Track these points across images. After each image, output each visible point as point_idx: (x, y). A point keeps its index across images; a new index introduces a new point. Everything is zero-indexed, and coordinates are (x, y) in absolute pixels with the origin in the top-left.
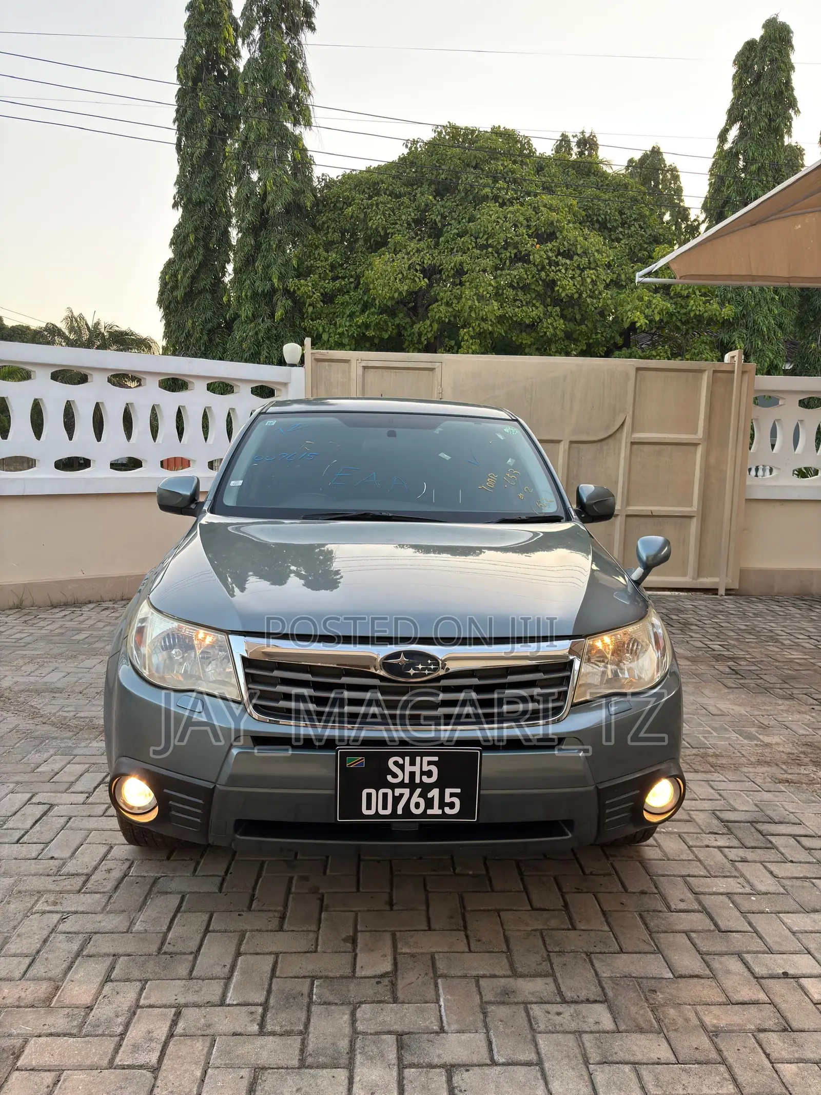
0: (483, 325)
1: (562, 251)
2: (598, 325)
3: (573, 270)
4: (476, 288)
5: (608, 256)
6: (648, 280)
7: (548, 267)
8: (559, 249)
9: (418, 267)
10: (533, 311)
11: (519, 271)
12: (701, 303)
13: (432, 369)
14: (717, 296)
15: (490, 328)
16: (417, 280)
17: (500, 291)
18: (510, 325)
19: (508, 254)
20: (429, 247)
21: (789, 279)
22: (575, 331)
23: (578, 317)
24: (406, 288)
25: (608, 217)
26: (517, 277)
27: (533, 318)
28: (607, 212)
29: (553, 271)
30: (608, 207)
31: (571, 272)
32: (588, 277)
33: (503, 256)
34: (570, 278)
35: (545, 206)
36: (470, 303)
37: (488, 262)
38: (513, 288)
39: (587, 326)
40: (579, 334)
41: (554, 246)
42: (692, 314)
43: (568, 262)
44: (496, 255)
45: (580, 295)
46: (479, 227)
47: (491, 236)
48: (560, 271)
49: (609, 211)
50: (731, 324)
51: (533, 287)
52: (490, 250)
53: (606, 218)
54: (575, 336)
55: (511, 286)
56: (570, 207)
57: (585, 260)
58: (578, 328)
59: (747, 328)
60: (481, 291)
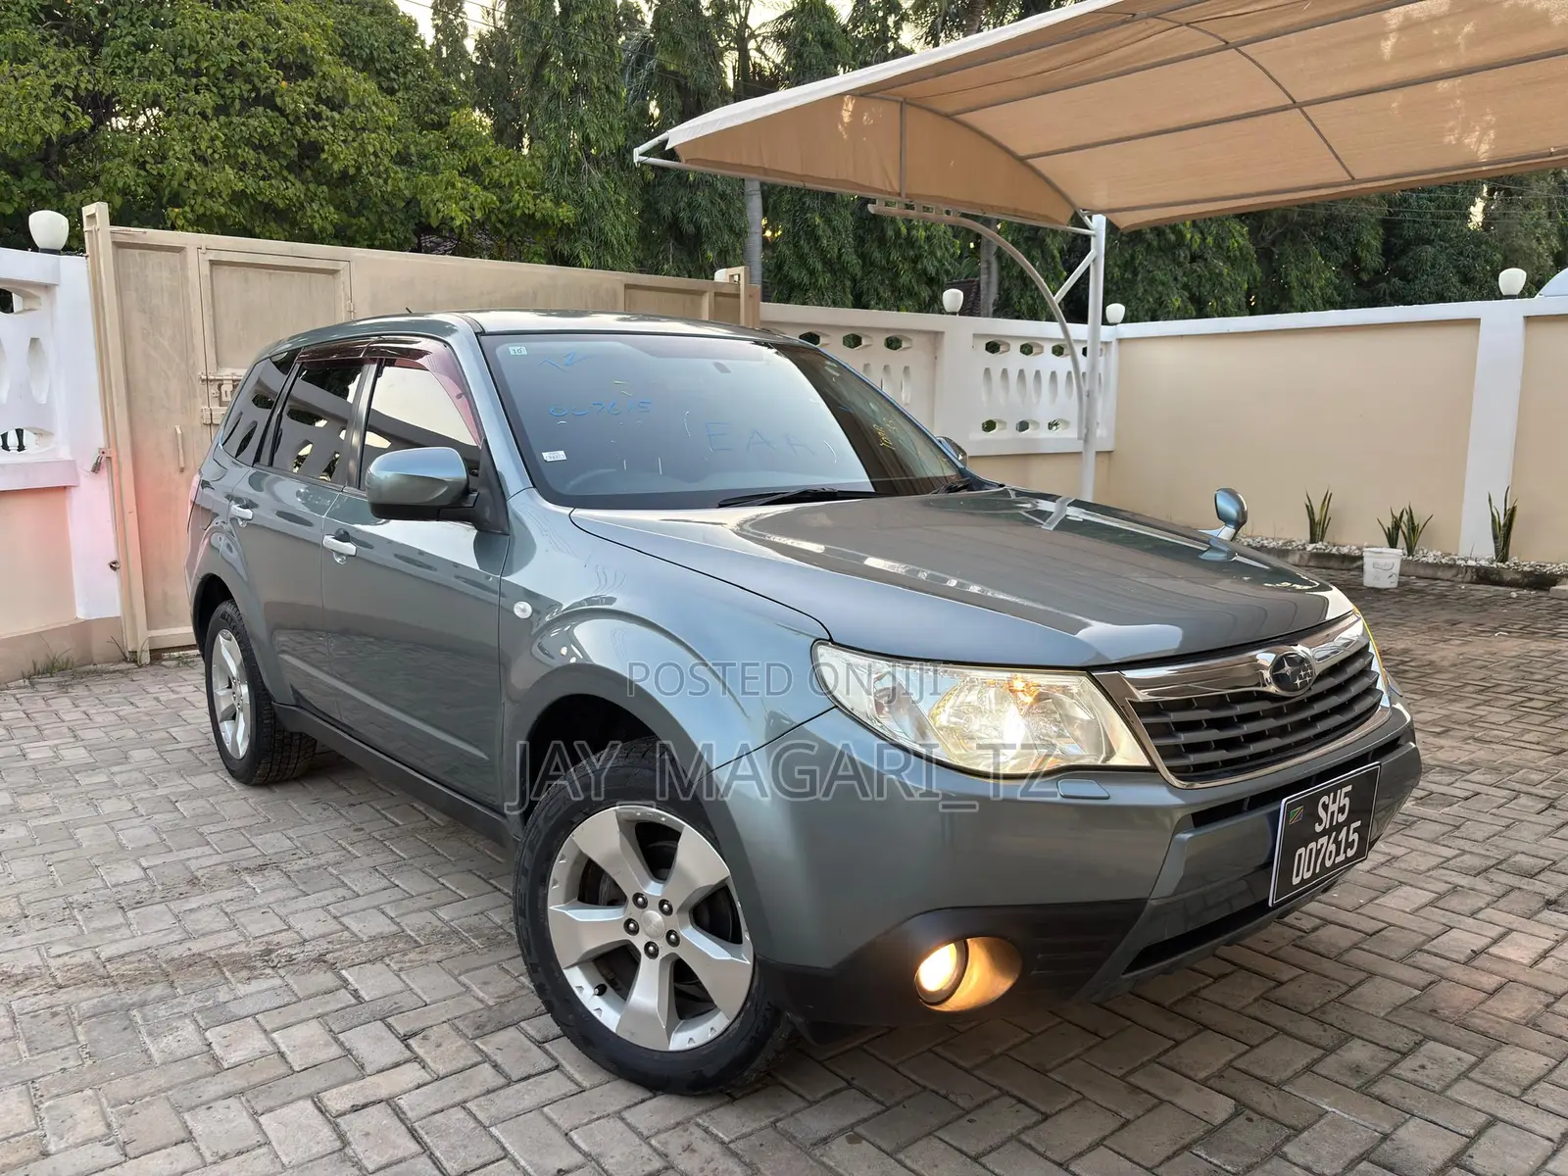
0: (209, 203)
1: (324, 97)
2: (386, 219)
3: (345, 130)
4: (193, 139)
5: (391, 114)
6: (652, 160)
7: (305, 120)
8: (319, 94)
9: (70, 94)
10: (287, 188)
11: (259, 121)
12: (529, 198)
13: (333, 272)
14: (548, 190)
15: (223, 210)
16: (72, 116)
17: (232, 151)
18: (251, 206)
19: (237, 91)
20: (81, 60)
21: (801, 177)
22: (350, 226)
23: (354, 204)
24: (56, 127)
25: (375, 53)
26: (259, 130)
27: (291, 200)
28: (372, 45)
29: (313, 127)
30: (372, 38)
31: (341, 132)
32: (370, 143)
33: (228, 92)
34: (343, 141)
35: (287, 19)
36: (186, 166)
37: (207, 100)
38: (255, 148)
39: (368, 219)
40: (356, 232)
41: (310, 87)
42: (519, 213)
43: (337, 116)
44: (214, 89)
45: (359, 169)
46: (180, 38)
47: (206, 55)
48: (325, 127)
49: (376, 44)
50: (571, 231)
51: (283, 149)
52: (204, 79)
53: (371, 53)
54: (349, 233)
55: (248, 142)
56: (323, 28)
57: (361, 117)
58: (354, 221)
59: (592, 239)
60: (203, 147)
